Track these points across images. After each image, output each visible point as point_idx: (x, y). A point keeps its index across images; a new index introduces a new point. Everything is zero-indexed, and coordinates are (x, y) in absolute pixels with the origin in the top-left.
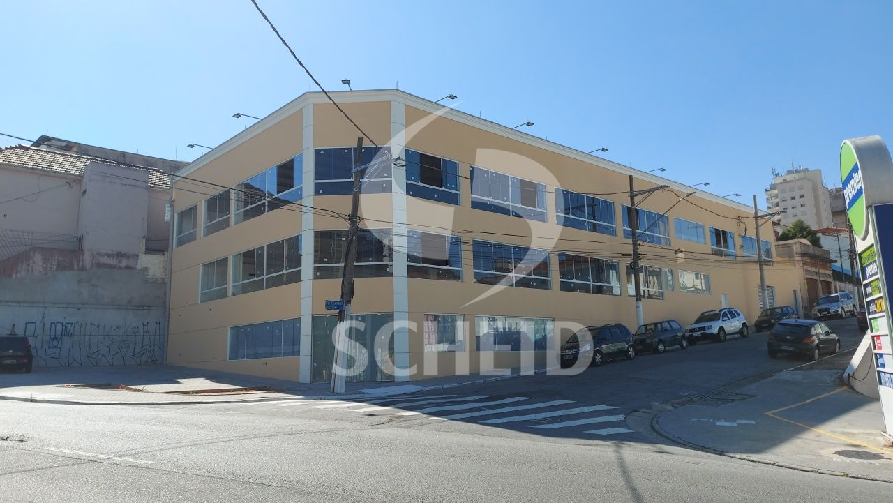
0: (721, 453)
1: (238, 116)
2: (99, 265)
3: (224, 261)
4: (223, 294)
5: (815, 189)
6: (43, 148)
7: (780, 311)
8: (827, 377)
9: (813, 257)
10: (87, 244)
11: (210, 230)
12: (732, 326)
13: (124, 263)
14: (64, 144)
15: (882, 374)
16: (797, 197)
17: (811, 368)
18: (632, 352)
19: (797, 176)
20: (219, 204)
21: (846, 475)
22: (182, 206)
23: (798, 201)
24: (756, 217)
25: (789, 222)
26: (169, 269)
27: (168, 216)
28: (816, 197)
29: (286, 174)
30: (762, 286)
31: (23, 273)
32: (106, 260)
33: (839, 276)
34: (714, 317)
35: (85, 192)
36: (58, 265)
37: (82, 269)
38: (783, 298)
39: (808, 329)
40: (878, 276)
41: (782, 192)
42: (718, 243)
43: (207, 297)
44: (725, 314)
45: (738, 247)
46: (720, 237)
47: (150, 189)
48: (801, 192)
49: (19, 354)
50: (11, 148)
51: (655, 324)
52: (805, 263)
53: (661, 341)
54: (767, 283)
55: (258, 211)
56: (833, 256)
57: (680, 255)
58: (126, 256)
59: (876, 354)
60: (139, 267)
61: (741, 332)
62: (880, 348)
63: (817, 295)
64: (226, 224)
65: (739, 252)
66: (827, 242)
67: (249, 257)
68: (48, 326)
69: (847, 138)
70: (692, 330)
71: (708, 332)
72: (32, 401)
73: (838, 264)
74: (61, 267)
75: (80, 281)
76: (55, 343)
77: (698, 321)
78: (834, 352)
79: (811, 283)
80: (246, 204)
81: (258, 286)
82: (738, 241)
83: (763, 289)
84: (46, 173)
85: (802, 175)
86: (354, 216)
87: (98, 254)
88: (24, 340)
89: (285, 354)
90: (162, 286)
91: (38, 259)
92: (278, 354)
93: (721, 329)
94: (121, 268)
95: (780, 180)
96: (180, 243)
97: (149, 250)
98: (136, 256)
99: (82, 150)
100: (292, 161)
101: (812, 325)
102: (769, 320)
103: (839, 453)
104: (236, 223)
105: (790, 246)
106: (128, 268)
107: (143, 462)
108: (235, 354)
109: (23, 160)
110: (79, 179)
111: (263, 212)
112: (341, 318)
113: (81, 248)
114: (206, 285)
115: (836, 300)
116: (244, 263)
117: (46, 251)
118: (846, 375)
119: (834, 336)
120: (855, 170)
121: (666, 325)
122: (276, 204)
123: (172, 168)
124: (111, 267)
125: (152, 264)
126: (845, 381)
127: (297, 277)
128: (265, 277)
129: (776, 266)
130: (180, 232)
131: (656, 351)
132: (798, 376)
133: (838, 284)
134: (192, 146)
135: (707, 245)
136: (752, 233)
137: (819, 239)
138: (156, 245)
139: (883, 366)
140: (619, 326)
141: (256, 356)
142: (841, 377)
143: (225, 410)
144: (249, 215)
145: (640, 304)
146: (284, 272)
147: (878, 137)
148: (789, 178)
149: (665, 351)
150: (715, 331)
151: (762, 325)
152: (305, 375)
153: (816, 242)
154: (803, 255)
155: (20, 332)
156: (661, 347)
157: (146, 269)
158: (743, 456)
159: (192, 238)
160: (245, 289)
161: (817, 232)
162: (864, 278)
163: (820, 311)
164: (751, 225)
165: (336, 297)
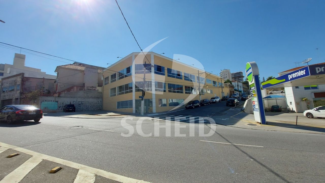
0: (226, 125)
1: (118, 57)
2: (88, 89)
3: (115, 88)
4: (115, 95)
5: (229, 73)
6: (75, 64)
7: (226, 97)
8: (239, 109)
9: (231, 86)
10: (86, 85)
11: (112, 82)
12: (218, 100)
13: (93, 89)
14: (79, 64)
15: (254, 109)
16: (225, 75)
17: (235, 108)
18: (200, 106)
19: (225, 71)
20: (114, 76)
21: (252, 129)
22: (105, 77)
23: (226, 76)
24: (221, 78)
25: (226, 79)
26: (103, 90)
27: (102, 79)
28: (229, 75)
29: (129, 70)
30: (222, 92)
31: (72, 91)
32: (89, 88)
33: (235, 90)
34: (214, 98)
35: (85, 74)
36: (80, 89)
37: (85, 90)
38: (226, 95)
39: (234, 100)
40: (255, 89)
41: (223, 74)
42: (214, 84)
43: (111, 96)
44: (216, 98)
45: (218, 84)
46: (214, 82)
47: (98, 73)
48: (226, 74)
49: (72, 108)
50: (69, 65)
51: (203, 100)
52: (229, 87)
53: (205, 103)
54: (223, 91)
55: (123, 78)
56: (234, 86)
57: (207, 86)
58: (94, 87)
59: (253, 105)
60: (96, 90)
61: (219, 101)
62: (254, 104)
63: (232, 94)
64: (115, 80)
65: (218, 85)
66: (233, 83)
67: (121, 88)
68: (78, 102)
69: (249, 62)
70: (210, 101)
71: (213, 101)
72: (78, 118)
73: (235, 88)
74: (80, 90)
75: (84, 93)
76: (80, 106)
77: (211, 99)
78: (238, 105)
79: (231, 91)
80: (120, 76)
81: (123, 93)
82: (218, 83)
83: (222, 93)
84: (77, 70)
85: (226, 71)
86: (144, 79)
87: (88, 87)
88: (73, 105)
89: (129, 107)
90: (102, 93)
91: (75, 88)
92: (128, 107)
93: (216, 101)
94: (93, 90)
95: (222, 71)
96: (105, 84)
97: (98, 86)
98: (96, 87)
99: (83, 65)
100: (130, 67)
101: (235, 99)
102: (224, 99)
103: (248, 124)
104: (118, 80)
105: (227, 84)
106: (94, 90)
107: (112, 131)
108: (118, 108)
109: (72, 67)
110: (83, 71)
111: (124, 78)
112: (142, 100)
113: (84, 86)
114: (111, 93)
115: (236, 95)
116: (119, 89)
117: (77, 86)
118: (243, 109)
119: (238, 101)
120: (250, 68)
121: (206, 100)
122: (126, 76)
123: (103, 69)
124: (91, 89)
125: (99, 89)
126: (243, 110)
127: (131, 91)
128: (124, 91)
129: (224, 88)
130: (105, 82)
131: (204, 105)
132: (233, 109)
133: (235, 92)
134: (108, 64)
135: (212, 84)
136: (220, 82)
137: (232, 83)
138: (100, 85)
139: (255, 107)
140: (197, 100)
141: (123, 108)
142: (242, 109)
143: (119, 119)
144: (120, 78)
145: (200, 96)
146: (129, 90)
147: (254, 62)
148: (224, 71)
149: (206, 105)
150: (215, 101)
151: (222, 100)
152: (134, 112)
153: (231, 83)
154: (229, 86)
155: (72, 103)
156: (205, 104)
157: (98, 90)
158: (230, 126)
159: (108, 83)
160: (120, 94)
161: (231, 81)
162: (251, 90)
163: (233, 97)
164: (220, 80)
165: (141, 95)
